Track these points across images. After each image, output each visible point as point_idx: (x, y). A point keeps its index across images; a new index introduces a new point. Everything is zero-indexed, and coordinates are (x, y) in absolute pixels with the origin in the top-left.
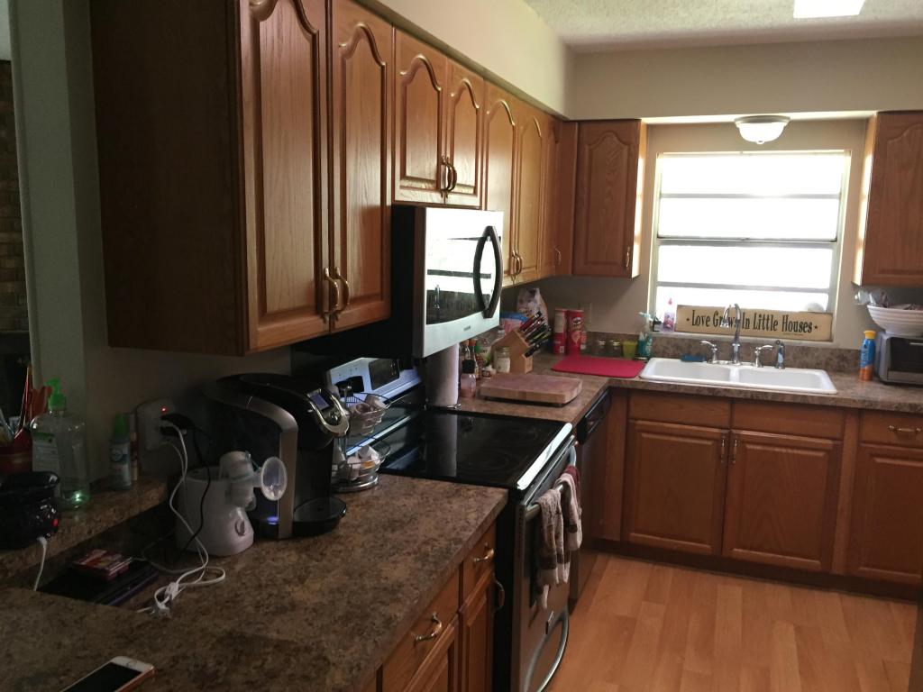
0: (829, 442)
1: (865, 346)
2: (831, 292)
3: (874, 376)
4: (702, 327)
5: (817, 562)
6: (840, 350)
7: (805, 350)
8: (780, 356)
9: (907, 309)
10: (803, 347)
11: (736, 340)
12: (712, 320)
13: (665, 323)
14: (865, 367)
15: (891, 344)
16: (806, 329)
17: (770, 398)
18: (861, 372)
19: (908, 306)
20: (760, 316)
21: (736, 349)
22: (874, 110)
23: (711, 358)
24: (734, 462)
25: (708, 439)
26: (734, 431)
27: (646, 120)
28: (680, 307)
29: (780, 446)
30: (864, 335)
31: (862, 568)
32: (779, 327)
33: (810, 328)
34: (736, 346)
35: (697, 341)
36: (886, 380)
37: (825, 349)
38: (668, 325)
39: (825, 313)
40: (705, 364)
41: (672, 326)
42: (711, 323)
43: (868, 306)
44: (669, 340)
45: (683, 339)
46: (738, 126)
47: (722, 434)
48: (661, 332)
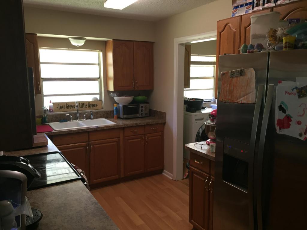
0: (117, 139)
1: (115, 109)
2: (100, 94)
3: (119, 118)
4: (63, 110)
5: (117, 176)
6: (106, 111)
7: (97, 113)
8: (92, 116)
9: (125, 97)
10: (96, 112)
11: (78, 112)
12: (65, 106)
13: (50, 110)
14: (115, 115)
15: (123, 107)
16: (95, 106)
17: (100, 129)
18: (115, 117)
19: (125, 96)
20: (81, 104)
21: (78, 115)
22: (111, 38)
23: (70, 120)
24: (91, 152)
25: (82, 147)
26: (90, 142)
27: (38, 35)
28: (53, 103)
29: (104, 144)
30: (114, 106)
31: (128, 173)
32: (87, 106)
33: (96, 105)
34: (78, 114)
35: (65, 115)
36: (123, 118)
37: (102, 112)
38: (51, 110)
39: (99, 101)
40: (68, 122)
41: (53, 110)
42: (65, 108)
43: (114, 97)
44: (53, 116)
45: (58, 115)
46: (70, 40)
47: (86, 144)
48: (49, 113)
